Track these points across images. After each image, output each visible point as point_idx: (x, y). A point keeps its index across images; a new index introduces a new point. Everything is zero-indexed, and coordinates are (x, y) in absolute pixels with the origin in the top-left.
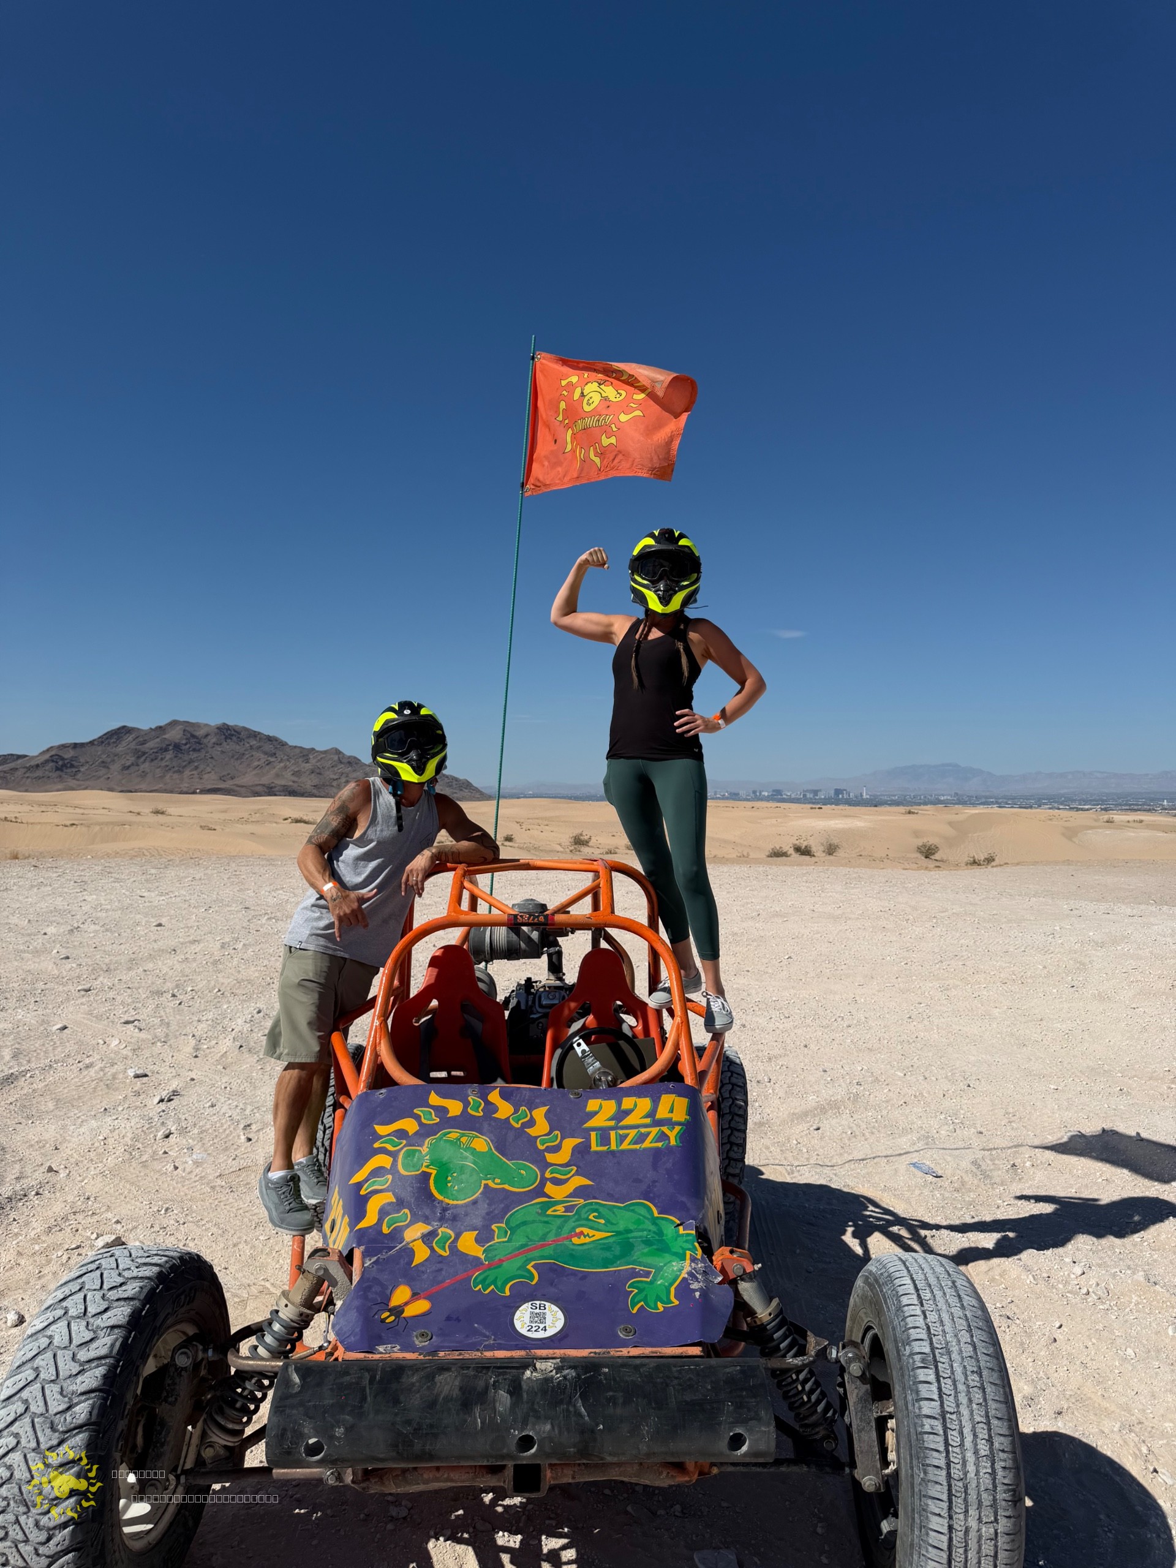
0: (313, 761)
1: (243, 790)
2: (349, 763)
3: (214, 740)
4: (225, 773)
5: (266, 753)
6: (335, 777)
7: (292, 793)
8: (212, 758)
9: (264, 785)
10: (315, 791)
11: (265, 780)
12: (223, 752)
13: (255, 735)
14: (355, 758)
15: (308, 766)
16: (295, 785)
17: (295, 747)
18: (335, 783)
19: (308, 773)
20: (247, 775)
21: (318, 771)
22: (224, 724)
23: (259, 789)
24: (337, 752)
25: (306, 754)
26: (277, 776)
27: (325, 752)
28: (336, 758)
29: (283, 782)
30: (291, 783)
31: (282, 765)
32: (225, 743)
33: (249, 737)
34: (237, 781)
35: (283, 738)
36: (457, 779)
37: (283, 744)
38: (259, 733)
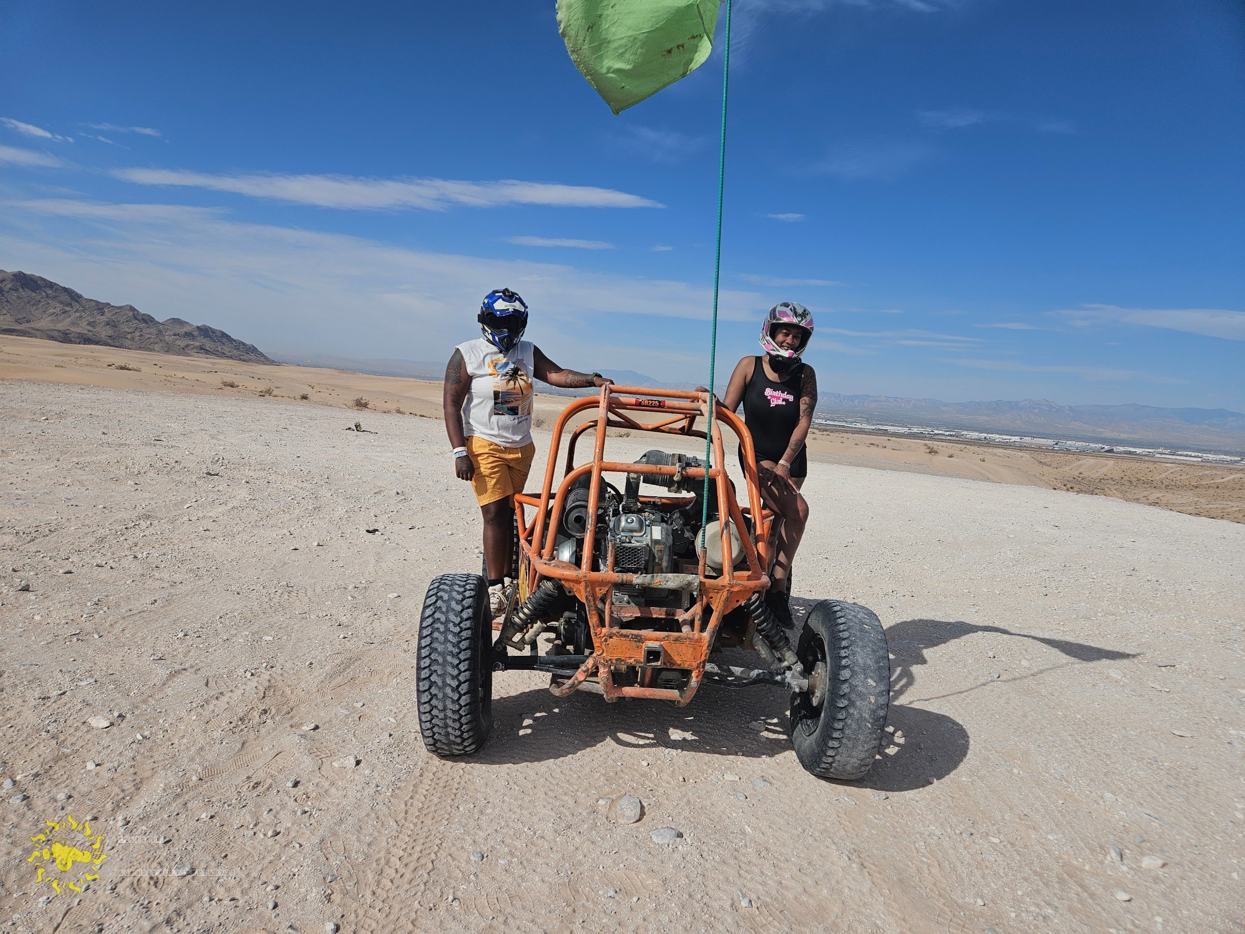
0: (108, 314)
1: (39, 333)
2: (143, 319)
3: (9, 286)
4: (21, 317)
5: (61, 303)
6: (130, 331)
7: (87, 341)
8: (8, 301)
9: (59, 331)
10: (110, 341)
11: (60, 326)
12: (19, 298)
13: (51, 285)
14: (149, 316)
15: (103, 319)
16: (91, 334)
17: (91, 300)
18: (129, 336)
19: (103, 324)
20: (42, 320)
21: (113, 323)
22: (20, 273)
23: (55, 334)
24: (132, 309)
25: (101, 307)
26: (73, 324)
27: (120, 308)
28: (131, 314)
29: (78, 330)
30: (86, 332)
31: (78, 314)
32: (21, 290)
33: (46, 286)
34: (32, 325)
35: (79, 291)
36: (244, 344)
37: (80, 296)
38: (55, 284)
